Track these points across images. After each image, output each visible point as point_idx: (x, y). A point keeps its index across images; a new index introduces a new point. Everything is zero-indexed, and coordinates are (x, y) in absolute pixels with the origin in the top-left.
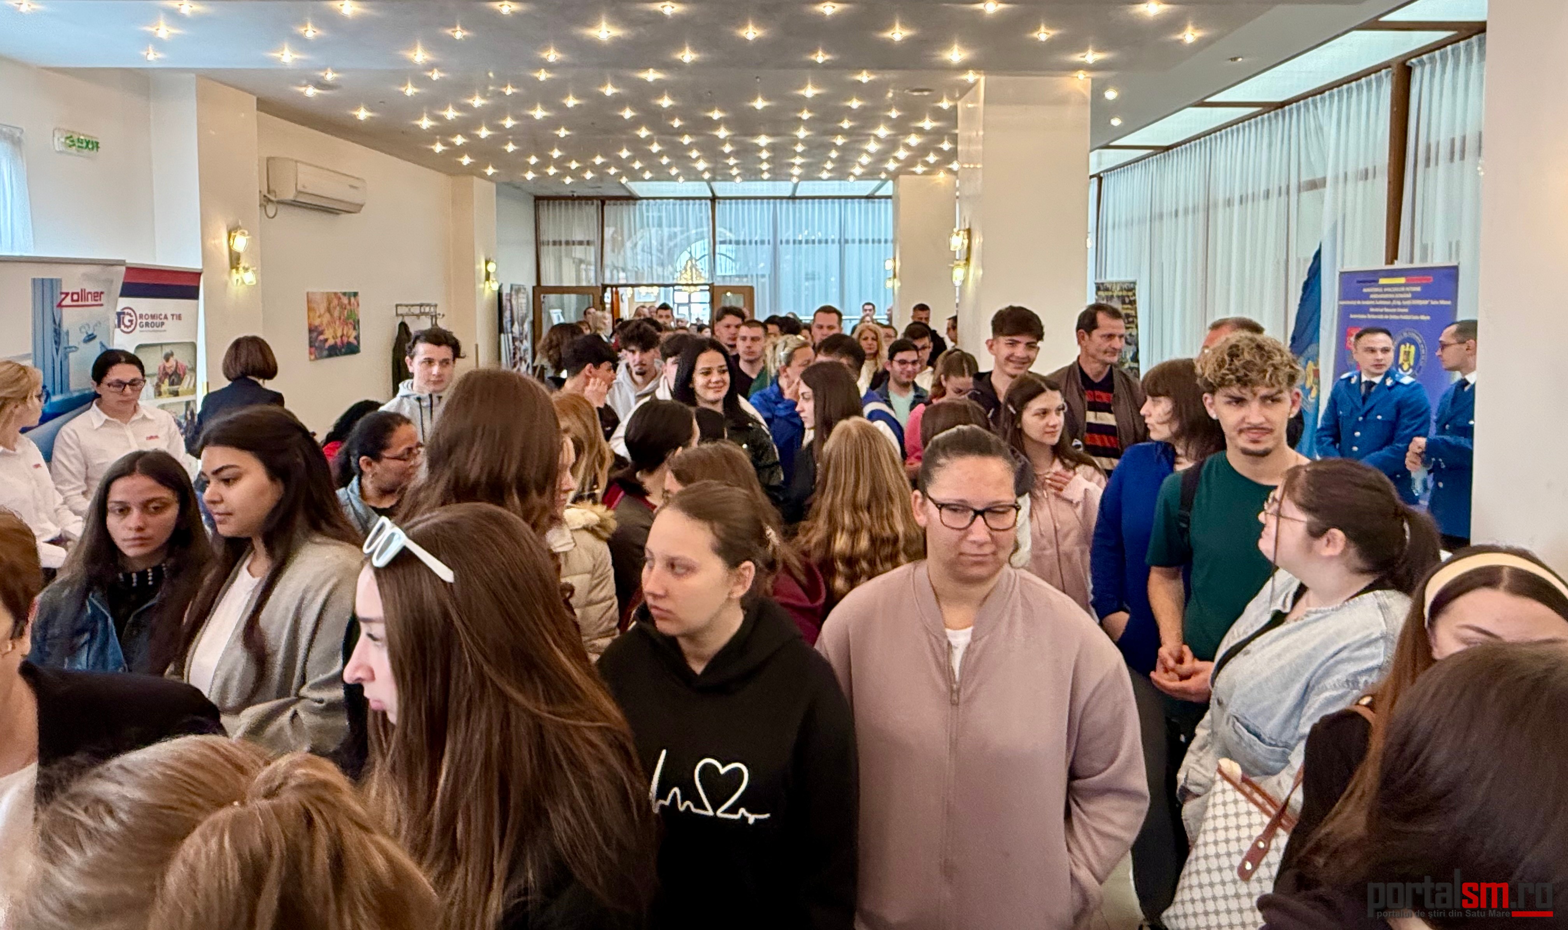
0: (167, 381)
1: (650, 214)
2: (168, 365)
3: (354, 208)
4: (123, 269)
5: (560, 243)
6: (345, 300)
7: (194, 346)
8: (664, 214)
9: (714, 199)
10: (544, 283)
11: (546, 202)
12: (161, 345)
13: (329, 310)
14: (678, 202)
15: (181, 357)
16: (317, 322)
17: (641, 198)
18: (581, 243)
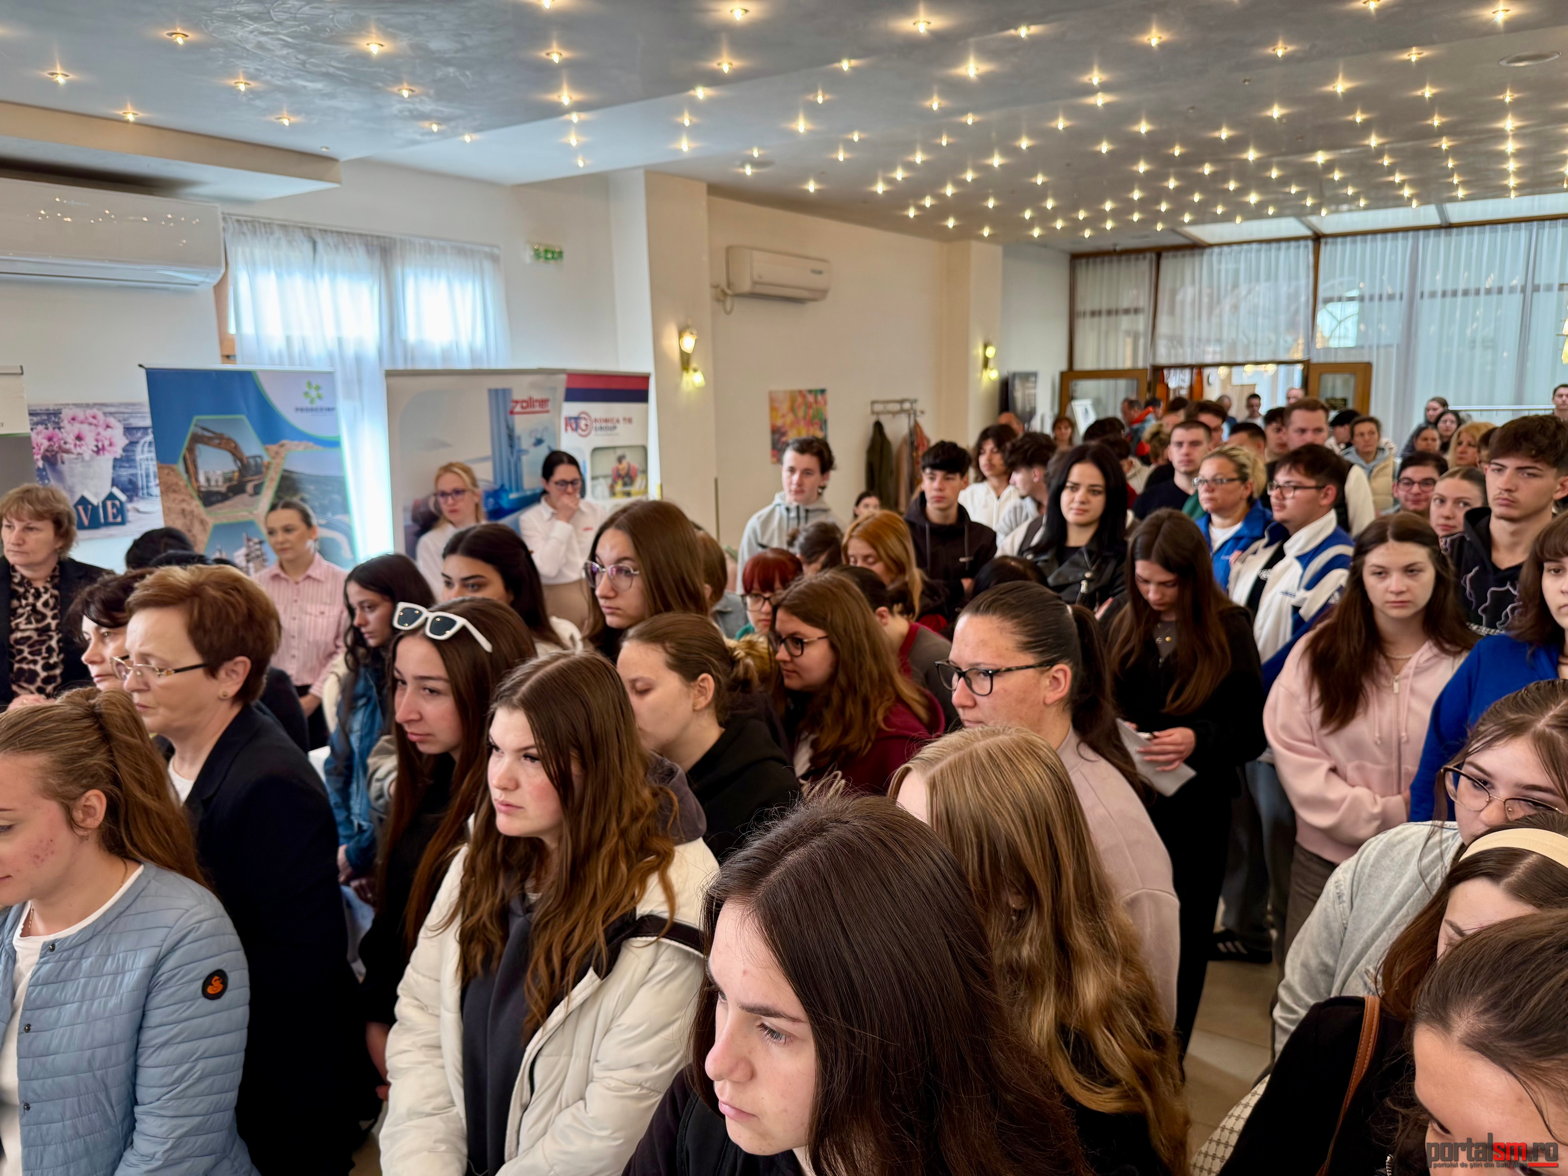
0: (620, 482)
1: (1223, 267)
2: (621, 467)
3: (818, 295)
4: (564, 377)
5: (1100, 313)
6: (811, 398)
7: (644, 449)
8: (1242, 266)
9: (1318, 238)
10: (1079, 366)
11: (1084, 261)
12: (614, 448)
13: (792, 409)
14: (1264, 246)
15: (633, 460)
16: (779, 422)
17: (1211, 246)
18: (1127, 311)
